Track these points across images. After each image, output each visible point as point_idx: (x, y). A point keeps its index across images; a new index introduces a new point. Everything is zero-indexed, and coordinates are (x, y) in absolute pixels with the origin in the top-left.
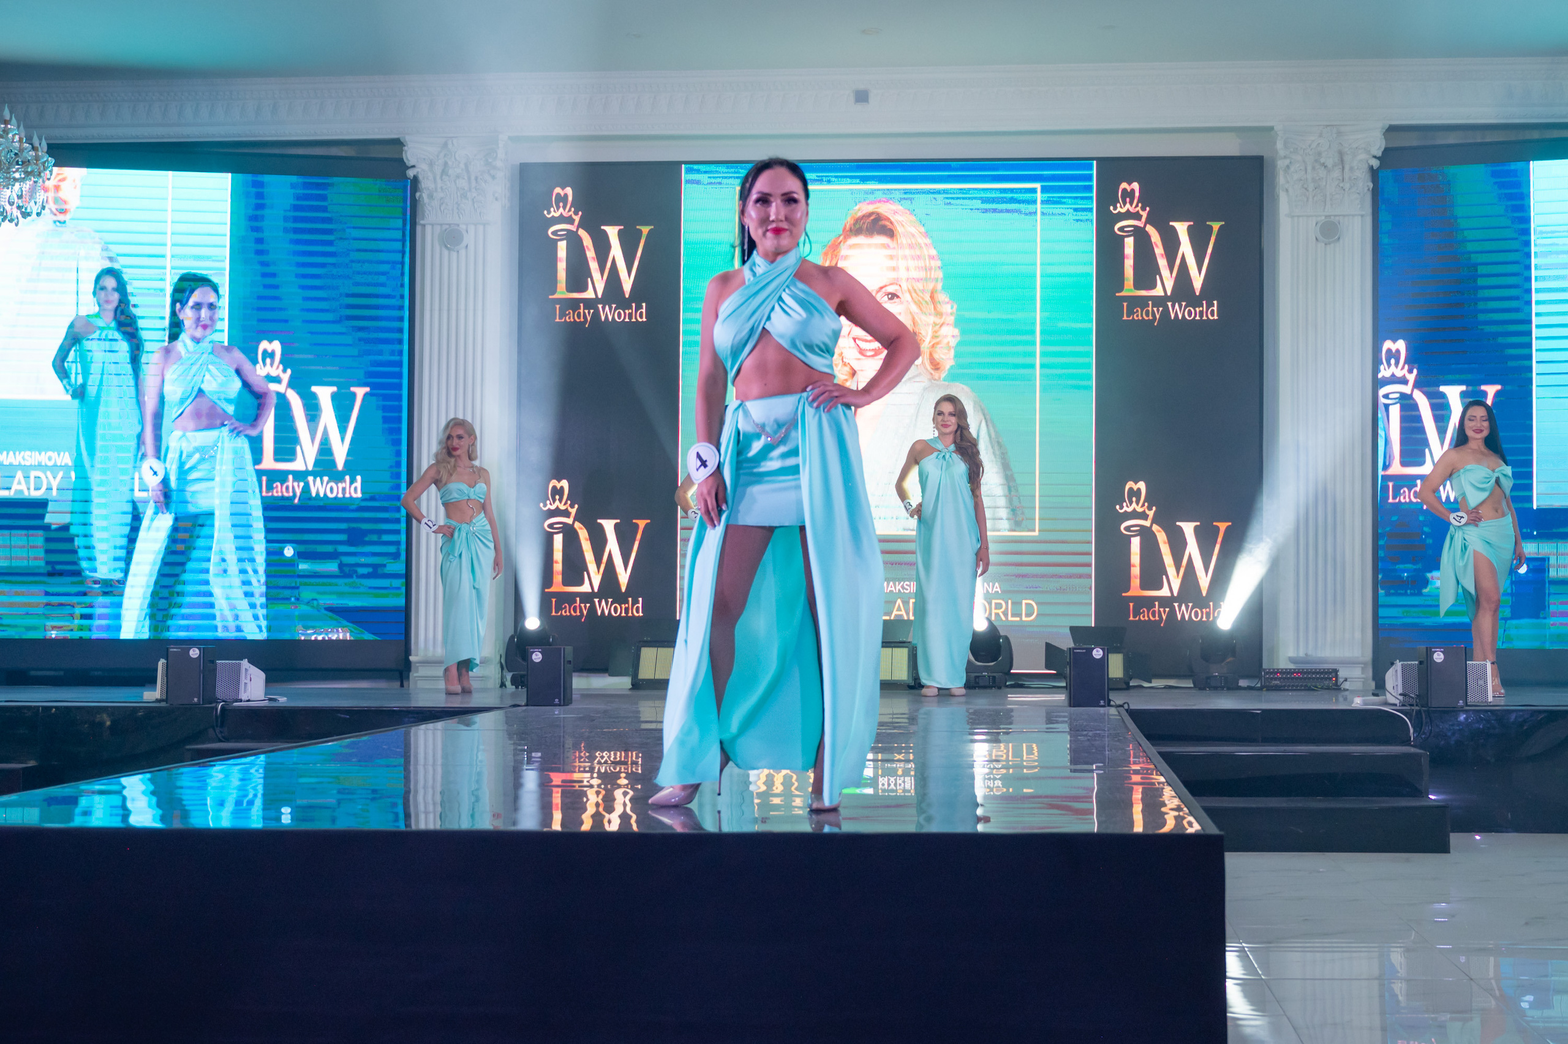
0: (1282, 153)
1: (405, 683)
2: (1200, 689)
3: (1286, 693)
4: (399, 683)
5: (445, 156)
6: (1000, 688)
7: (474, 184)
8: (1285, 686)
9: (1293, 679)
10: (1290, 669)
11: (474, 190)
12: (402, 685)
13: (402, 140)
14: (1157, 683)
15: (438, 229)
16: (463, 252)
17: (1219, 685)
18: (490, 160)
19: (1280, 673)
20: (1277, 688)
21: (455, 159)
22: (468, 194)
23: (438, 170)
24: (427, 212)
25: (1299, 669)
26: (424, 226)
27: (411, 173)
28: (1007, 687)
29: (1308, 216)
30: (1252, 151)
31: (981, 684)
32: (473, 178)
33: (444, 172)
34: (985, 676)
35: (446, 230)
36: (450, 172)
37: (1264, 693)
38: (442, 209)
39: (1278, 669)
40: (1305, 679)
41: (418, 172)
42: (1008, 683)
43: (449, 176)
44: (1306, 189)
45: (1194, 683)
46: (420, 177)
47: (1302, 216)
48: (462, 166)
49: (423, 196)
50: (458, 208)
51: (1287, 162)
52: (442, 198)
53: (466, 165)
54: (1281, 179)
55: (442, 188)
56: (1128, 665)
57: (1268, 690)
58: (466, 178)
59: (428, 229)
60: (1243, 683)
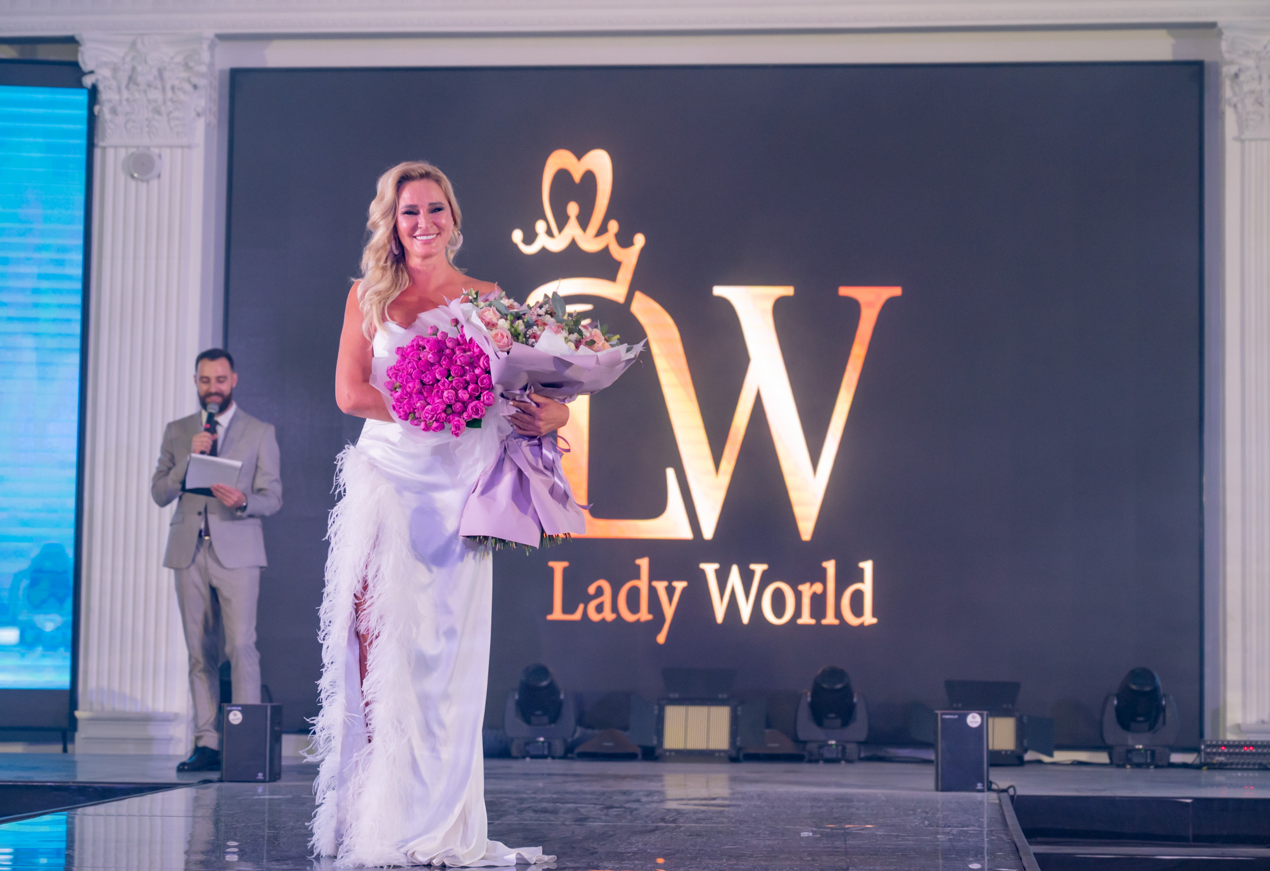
0: (1227, 56)
1: (69, 747)
2: (1118, 766)
3: (1234, 774)
4: (58, 748)
5: (133, 58)
6: (849, 761)
7: (169, 94)
8: (1232, 764)
9: (1243, 754)
10: (1240, 742)
11: (169, 103)
12: (65, 750)
13: (77, 38)
14: (1060, 756)
15: (122, 153)
16: (154, 183)
17: (1142, 760)
18: (191, 64)
19: (1225, 746)
20: (1221, 767)
21: (146, 62)
22: (163, 109)
23: (123, 77)
24: (109, 131)
25: (1251, 742)
26: (104, 148)
27: (88, 81)
28: (862, 760)
29: (1263, 140)
30: (1189, 53)
31: (827, 755)
32: (168, 87)
33: (130, 78)
34: (831, 745)
35: (133, 154)
36: (140, 79)
37: (1205, 772)
38: (129, 126)
39: (1223, 741)
40: (1259, 754)
41: (97, 80)
42: (863, 755)
43: (137, 84)
44: (1261, 104)
45: (1111, 758)
46: (101, 87)
47: (1256, 140)
48: (155, 72)
49: (104, 110)
50: (148, 126)
51: (1234, 69)
52: (127, 114)
53: (160, 71)
54: (1228, 92)
55: (128, 100)
56: (1021, 733)
57: (1209, 769)
58: (159, 86)
59: (110, 153)
60: (1176, 758)
